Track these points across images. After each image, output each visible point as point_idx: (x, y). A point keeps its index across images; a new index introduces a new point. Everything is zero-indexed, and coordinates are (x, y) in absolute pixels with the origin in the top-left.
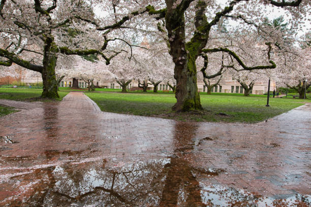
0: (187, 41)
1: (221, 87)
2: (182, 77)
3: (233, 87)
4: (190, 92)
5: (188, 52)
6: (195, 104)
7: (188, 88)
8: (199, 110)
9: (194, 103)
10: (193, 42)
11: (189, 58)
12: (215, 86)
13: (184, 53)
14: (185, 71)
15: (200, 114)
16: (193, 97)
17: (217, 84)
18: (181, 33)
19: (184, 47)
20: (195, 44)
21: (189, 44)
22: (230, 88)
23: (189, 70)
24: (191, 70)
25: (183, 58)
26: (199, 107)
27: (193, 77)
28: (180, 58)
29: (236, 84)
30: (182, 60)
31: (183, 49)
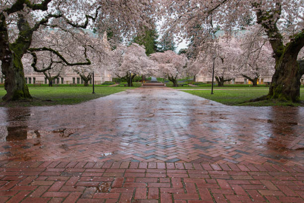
0: (12, 42)
1: (62, 79)
2: (9, 72)
3: (74, 78)
4: (18, 84)
5: (12, 52)
6: (24, 94)
7: (16, 81)
8: (28, 99)
9: (22, 93)
10: (18, 43)
11: (15, 56)
12: (56, 77)
13: (9, 53)
14: (12, 67)
15: (29, 101)
16: (21, 88)
17: (58, 76)
18: (4, 36)
19: (8, 47)
20: (19, 45)
21: (14, 45)
22: (72, 80)
23: (15, 67)
24: (17, 66)
25: (9, 56)
26: (29, 96)
27: (20, 72)
28: (5, 57)
29: (76, 76)
30: (7, 59)
31: (7, 49)
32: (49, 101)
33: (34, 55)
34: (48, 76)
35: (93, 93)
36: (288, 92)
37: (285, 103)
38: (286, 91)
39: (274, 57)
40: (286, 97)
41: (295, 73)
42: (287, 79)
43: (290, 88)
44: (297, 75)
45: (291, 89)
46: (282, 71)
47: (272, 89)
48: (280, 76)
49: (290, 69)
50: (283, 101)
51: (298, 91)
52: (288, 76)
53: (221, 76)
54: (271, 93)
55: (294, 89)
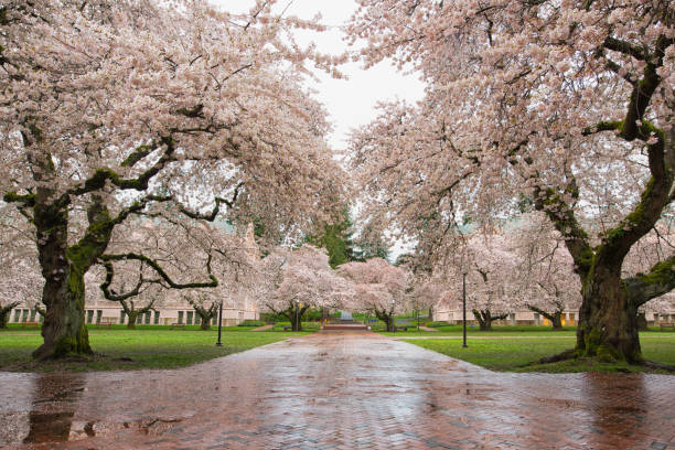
0: (71, 244)
1: (157, 313)
2: (56, 301)
3: (181, 313)
4: (69, 325)
5: (70, 262)
6: (79, 346)
7: (67, 319)
8: (84, 356)
9: (75, 342)
10: (83, 245)
11: (73, 270)
12: (146, 311)
13: (64, 263)
14: (64, 291)
15: (85, 360)
16: (75, 332)
17: (149, 307)
18: (59, 233)
19: (64, 254)
20: (84, 249)
21: (75, 249)
22: (176, 316)
23: (70, 290)
24: (73, 289)
25: (62, 271)
26: (87, 350)
27: (77, 300)
28: (55, 272)
29: (186, 307)
30: (58, 275)
31: (61, 257)
32: (126, 360)
33: (109, 268)
34: (130, 307)
35: (219, 344)
36: (615, 343)
37: (610, 367)
38: (611, 341)
39: (576, 271)
40: (613, 354)
41: (622, 303)
42: (608, 316)
43: (618, 334)
44: (626, 307)
45: (621, 337)
46: (596, 300)
47: (581, 335)
48: (594, 308)
49: (610, 295)
50: (607, 361)
51: (636, 340)
52: (610, 310)
53: (484, 308)
54: (581, 344)
55: (625, 336)
